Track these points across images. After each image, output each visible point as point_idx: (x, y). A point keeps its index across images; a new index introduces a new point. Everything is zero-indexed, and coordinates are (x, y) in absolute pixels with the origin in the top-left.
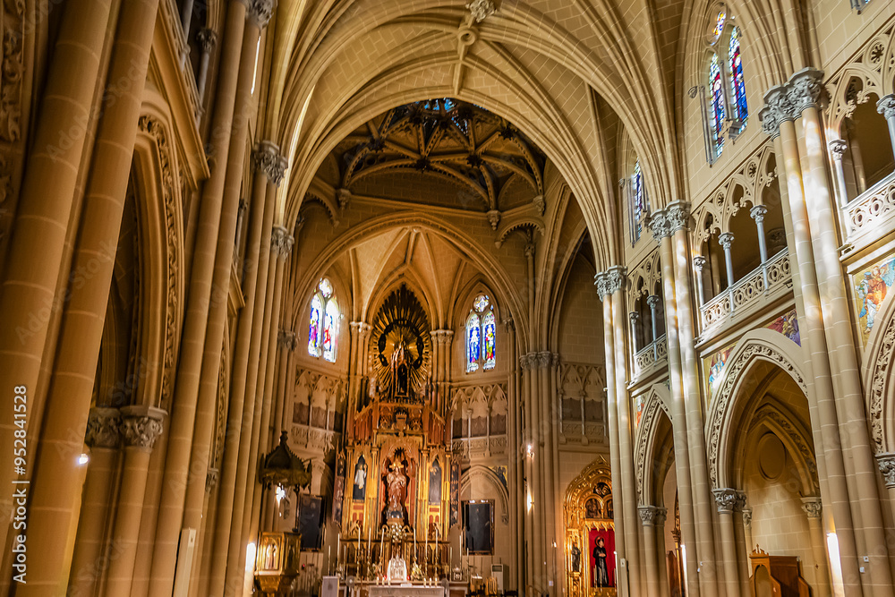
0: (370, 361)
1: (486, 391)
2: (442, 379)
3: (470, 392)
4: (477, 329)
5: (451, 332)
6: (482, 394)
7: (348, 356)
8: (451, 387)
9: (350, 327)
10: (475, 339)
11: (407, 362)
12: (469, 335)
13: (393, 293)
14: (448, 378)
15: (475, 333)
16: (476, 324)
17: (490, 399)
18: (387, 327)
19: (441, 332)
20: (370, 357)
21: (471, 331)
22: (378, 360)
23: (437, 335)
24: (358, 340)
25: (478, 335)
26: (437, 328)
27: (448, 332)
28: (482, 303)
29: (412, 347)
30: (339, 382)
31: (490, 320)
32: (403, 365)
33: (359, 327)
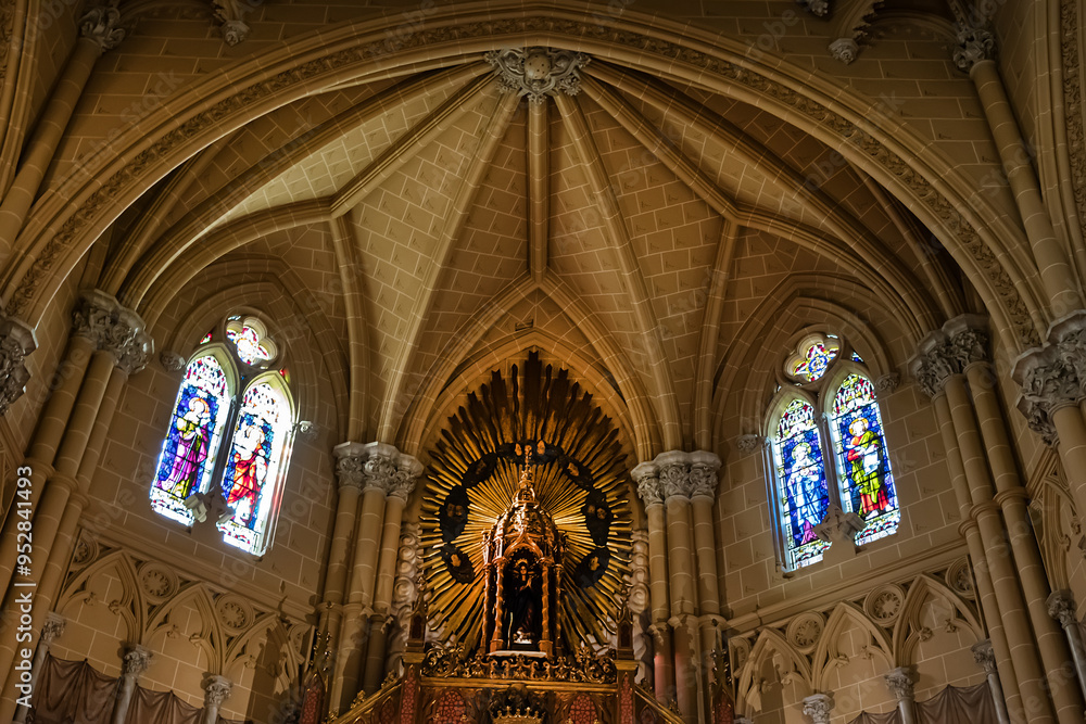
0: (406, 569)
1: (875, 612)
2: (689, 605)
3: (807, 634)
4: (809, 437)
5: (711, 459)
6: (861, 626)
7: (319, 549)
8: (727, 633)
9: (336, 460)
10: (804, 466)
11: (542, 545)
12: (779, 461)
13: (496, 375)
14: (712, 602)
15: (800, 452)
16: (800, 421)
17: (903, 636)
18: (473, 467)
19: (670, 458)
20: (408, 555)
21: (788, 451)
22: (437, 562)
23: (657, 475)
24: (361, 497)
25: (814, 453)
26: (658, 447)
27: (697, 458)
28: (813, 358)
29: (569, 520)
30: (272, 622)
31: (856, 397)
32: (524, 552)
33: (365, 458)
